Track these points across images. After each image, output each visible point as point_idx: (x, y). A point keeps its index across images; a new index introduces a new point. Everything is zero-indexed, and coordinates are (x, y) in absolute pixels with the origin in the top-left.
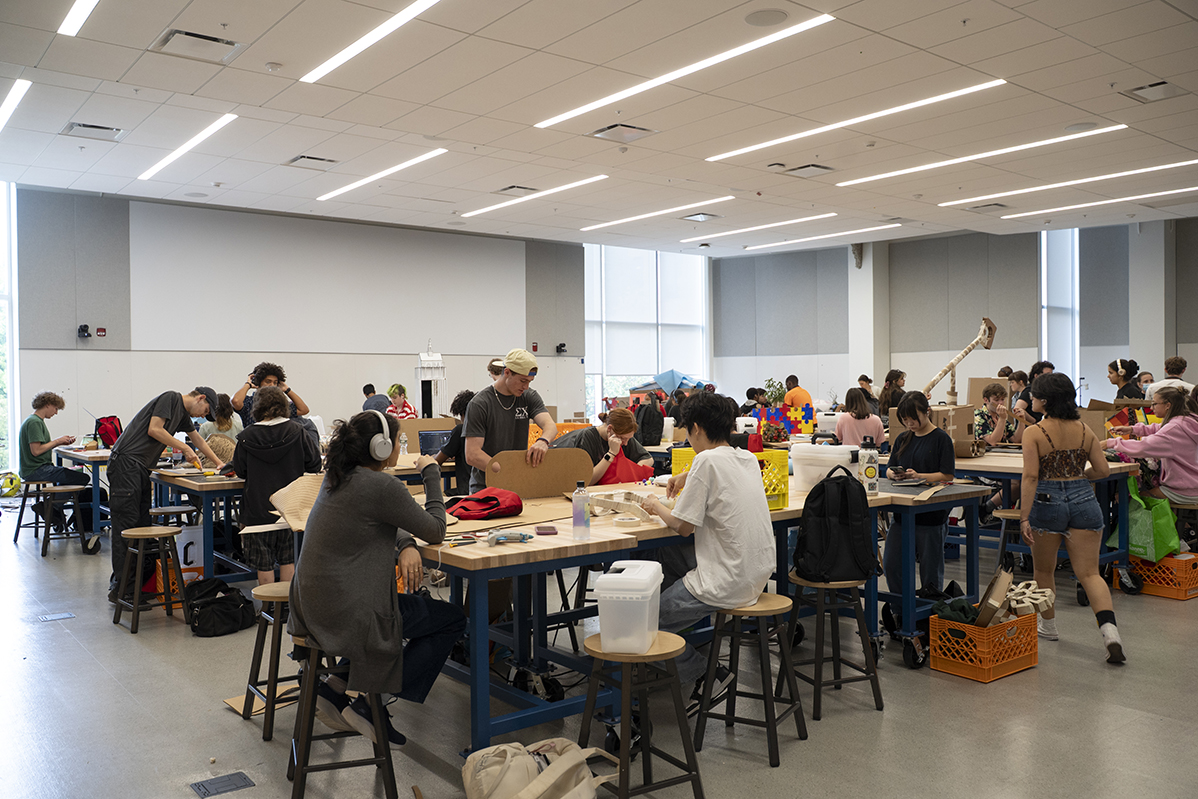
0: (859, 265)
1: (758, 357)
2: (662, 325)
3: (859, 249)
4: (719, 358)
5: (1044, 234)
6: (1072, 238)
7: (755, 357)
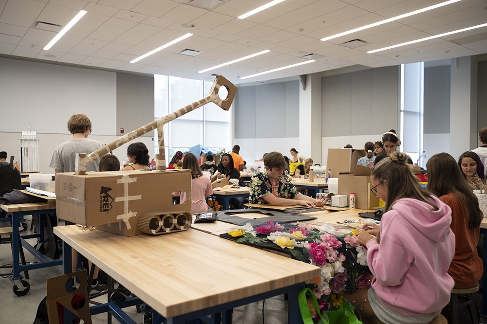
0: (305, 89)
1: (257, 139)
2: (206, 121)
3: (304, 78)
4: (238, 139)
5: (403, 66)
6: (419, 69)
7: (255, 139)
